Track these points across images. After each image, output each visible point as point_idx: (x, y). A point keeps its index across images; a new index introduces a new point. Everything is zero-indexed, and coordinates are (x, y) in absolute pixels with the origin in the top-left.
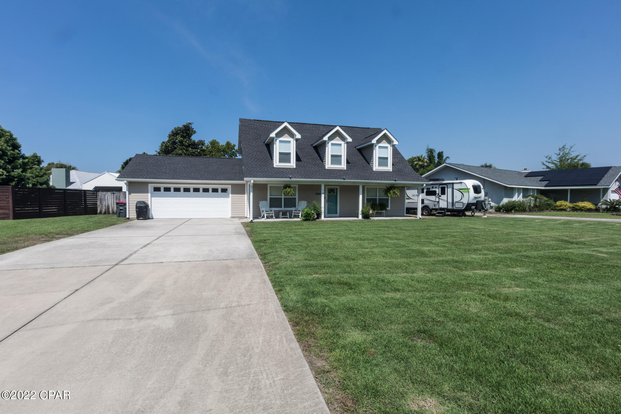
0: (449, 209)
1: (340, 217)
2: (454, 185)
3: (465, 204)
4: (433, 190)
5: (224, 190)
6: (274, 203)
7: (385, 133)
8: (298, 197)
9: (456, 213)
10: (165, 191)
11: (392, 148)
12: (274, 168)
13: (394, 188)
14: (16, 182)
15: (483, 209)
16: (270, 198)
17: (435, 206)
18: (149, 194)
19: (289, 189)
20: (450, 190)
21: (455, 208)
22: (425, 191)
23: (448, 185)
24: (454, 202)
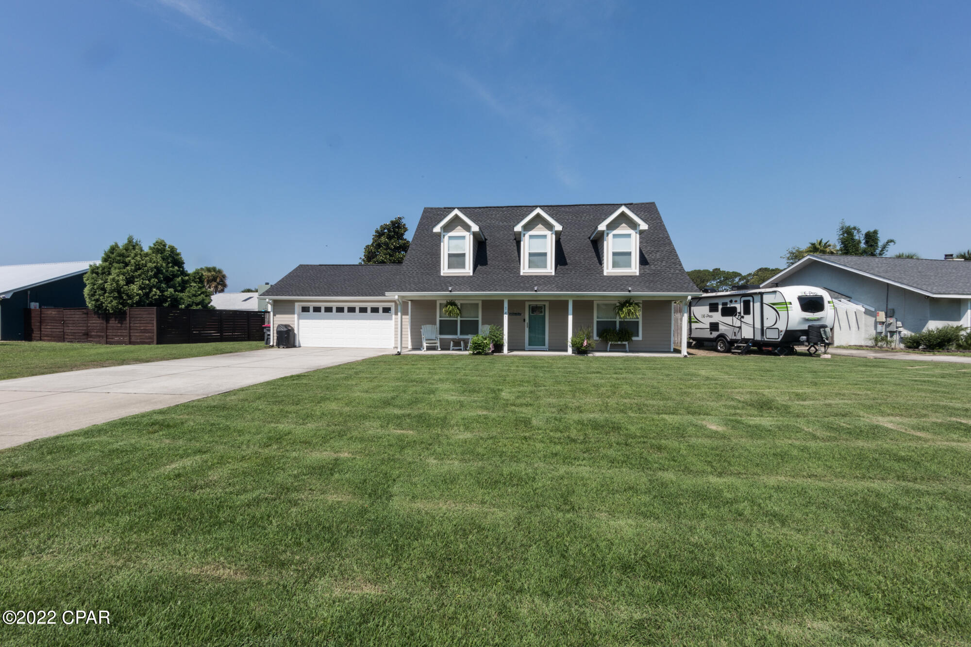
0: (757, 341)
1: (550, 350)
2: (765, 296)
3: (781, 331)
4: (732, 305)
5: (387, 310)
6: (446, 327)
7: (623, 211)
8: (482, 319)
9: (770, 349)
10: (325, 311)
11: (638, 236)
12: (440, 277)
13: (630, 304)
14: (170, 302)
15: (823, 341)
16: (440, 321)
17: (735, 335)
18: (296, 316)
19: (451, 307)
20: (757, 305)
21: (766, 339)
22: (720, 307)
23: (754, 296)
24: (765, 328)
